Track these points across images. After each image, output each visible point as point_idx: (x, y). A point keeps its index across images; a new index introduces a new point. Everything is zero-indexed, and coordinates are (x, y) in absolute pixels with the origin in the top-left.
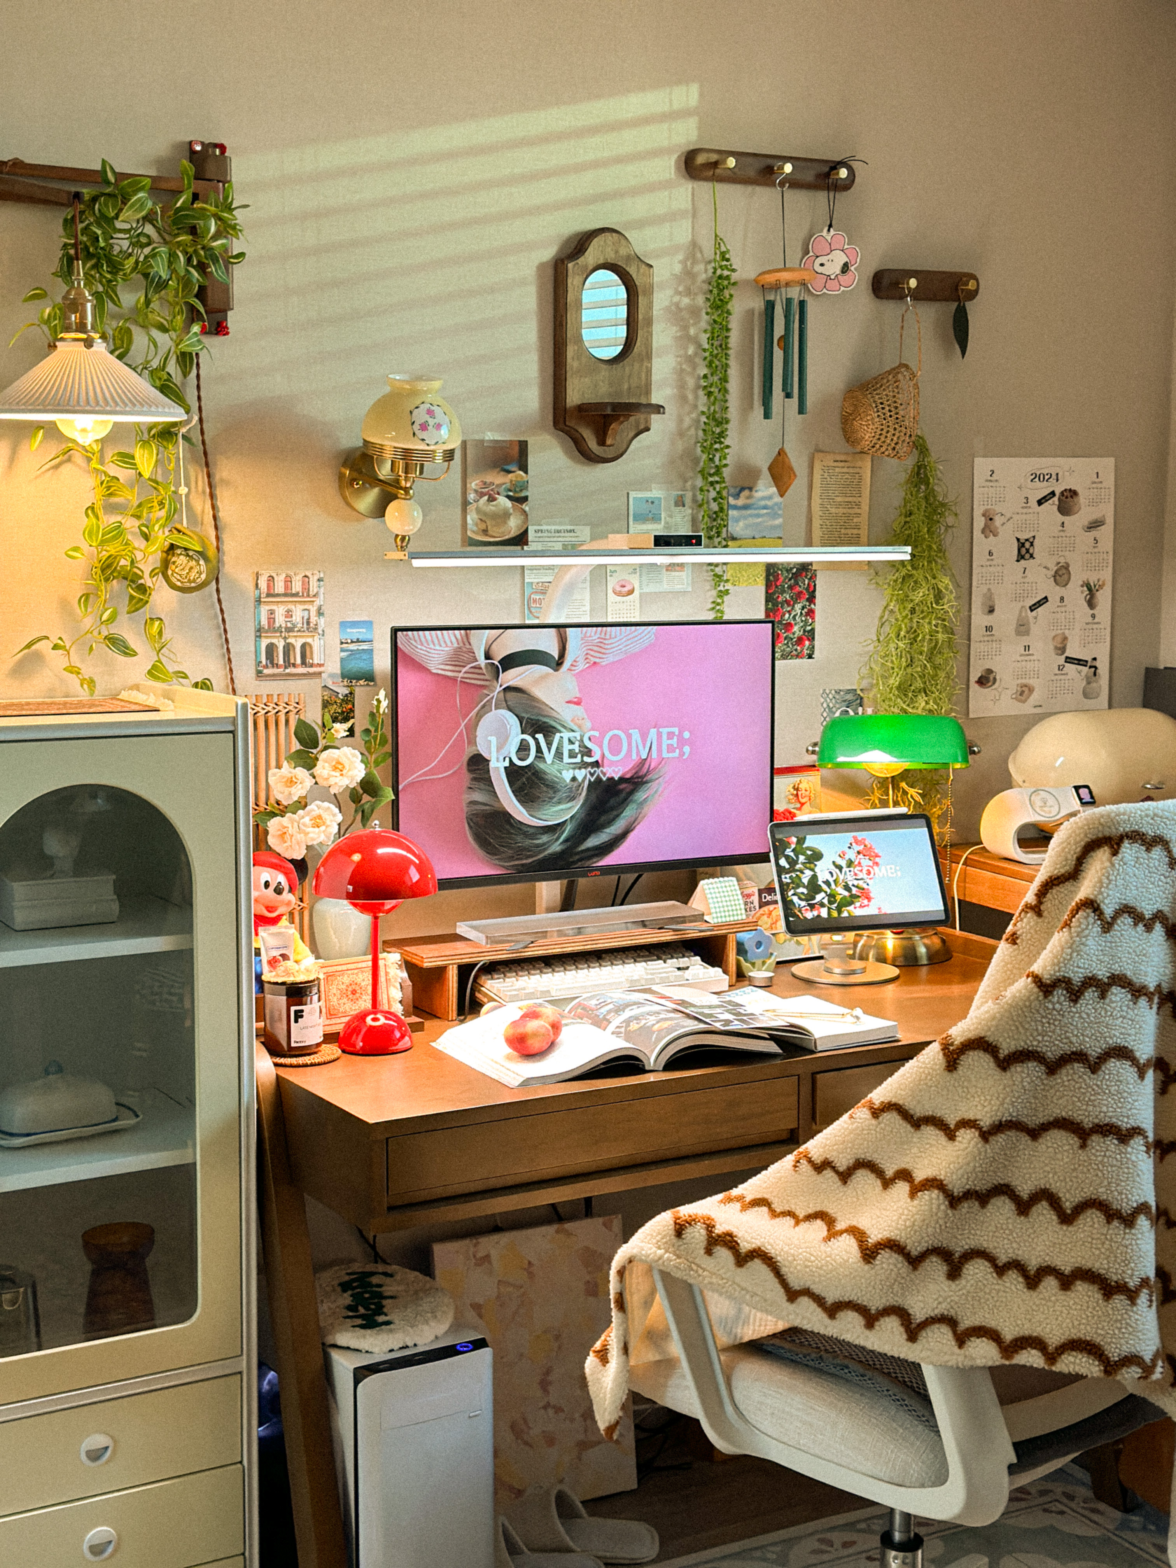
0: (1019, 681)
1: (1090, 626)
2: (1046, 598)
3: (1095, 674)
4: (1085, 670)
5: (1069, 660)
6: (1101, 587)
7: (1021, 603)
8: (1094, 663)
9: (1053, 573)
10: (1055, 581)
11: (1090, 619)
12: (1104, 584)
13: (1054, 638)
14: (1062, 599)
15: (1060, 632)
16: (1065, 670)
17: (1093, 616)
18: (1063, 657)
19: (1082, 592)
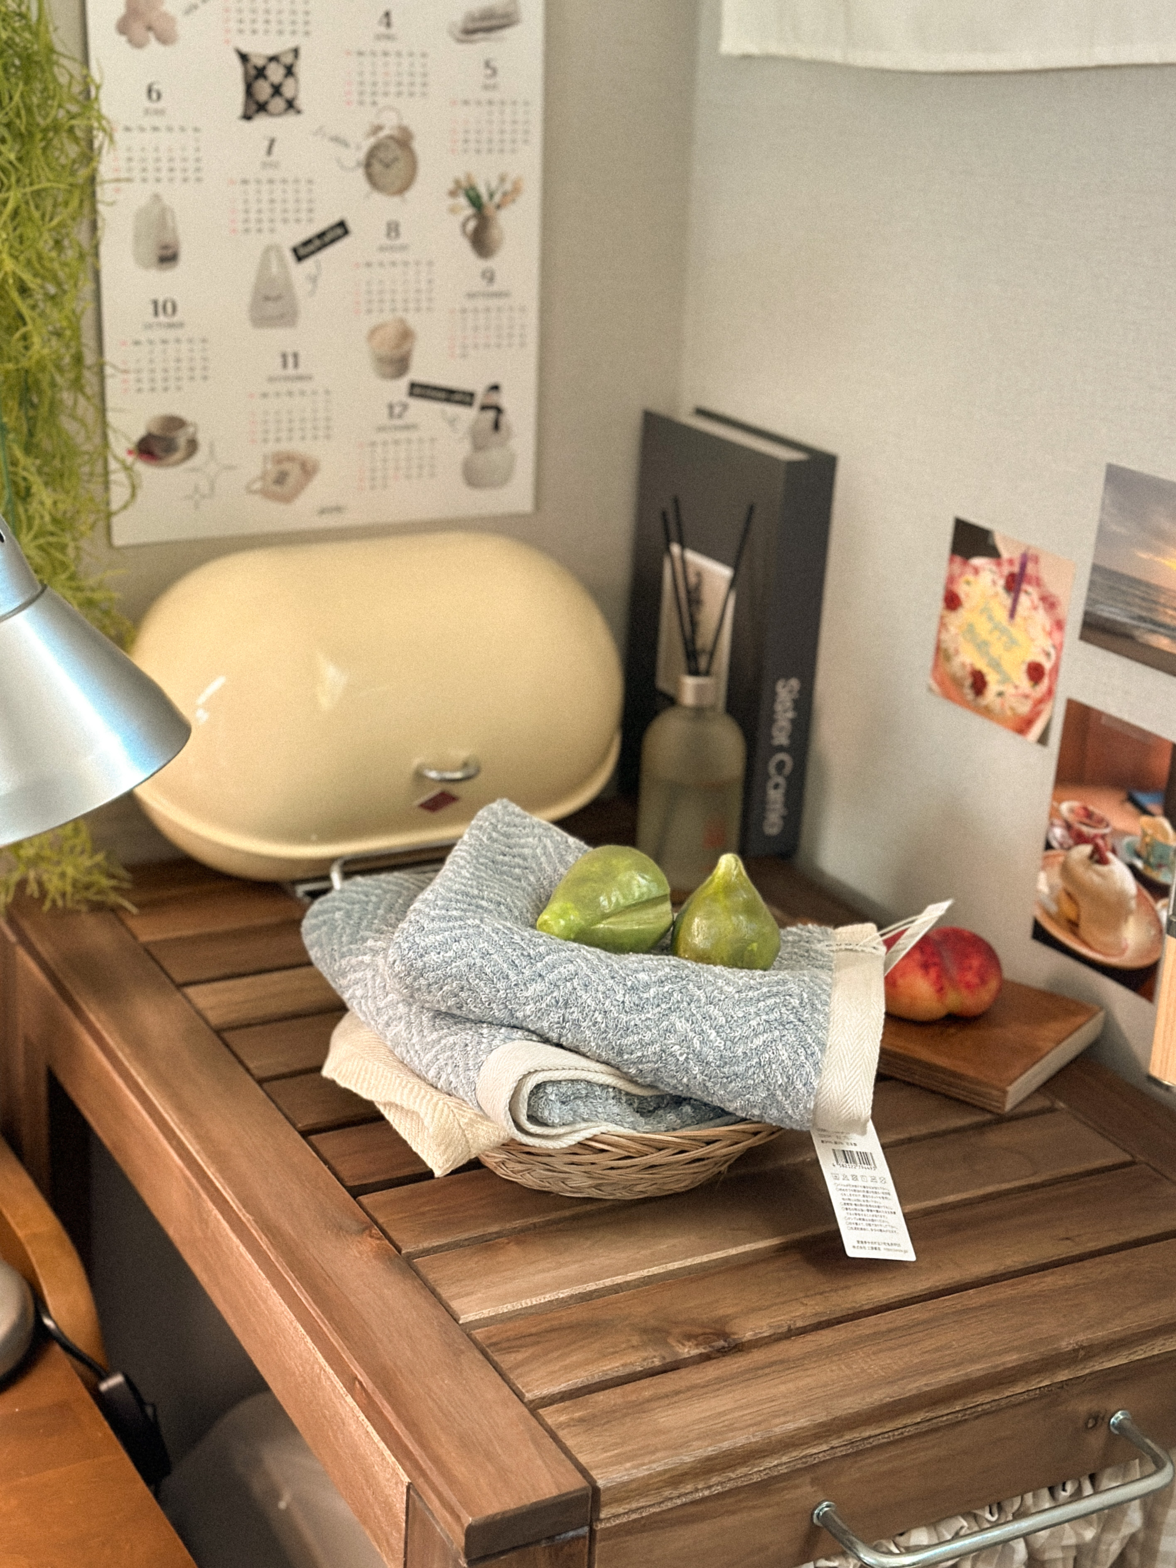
0: (271, 447)
1: (481, 303)
2: (342, 225)
3: (496, 426)
4: (467, 415)
5: (419, 390)
6: (512, 195)
7: (266, 239)
8: (494, 399)
9: (362, 155)
10: (371, 177)
11: (480, 285)
12: (517, 189)
13: (373, 332)
14: (393, 229)
15: (387, 317)
16: (410, 417)
17: (489, 277)
18: (403, 384)
19: (453, 210)
